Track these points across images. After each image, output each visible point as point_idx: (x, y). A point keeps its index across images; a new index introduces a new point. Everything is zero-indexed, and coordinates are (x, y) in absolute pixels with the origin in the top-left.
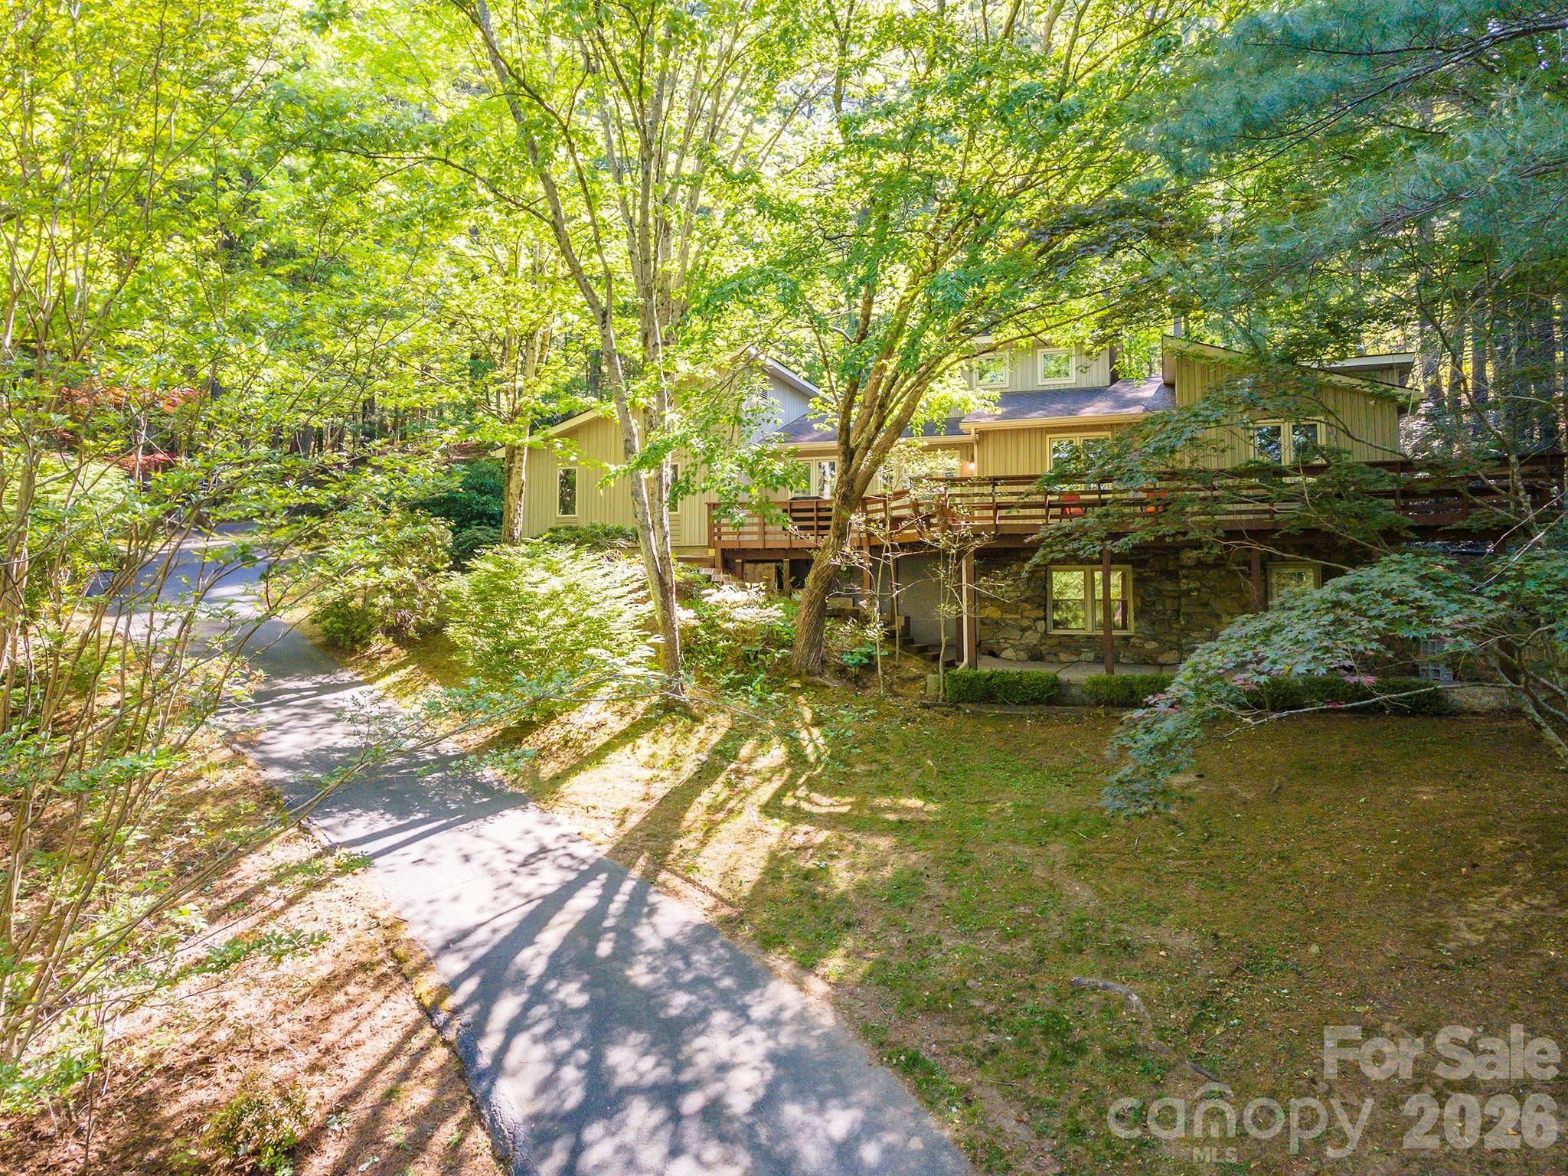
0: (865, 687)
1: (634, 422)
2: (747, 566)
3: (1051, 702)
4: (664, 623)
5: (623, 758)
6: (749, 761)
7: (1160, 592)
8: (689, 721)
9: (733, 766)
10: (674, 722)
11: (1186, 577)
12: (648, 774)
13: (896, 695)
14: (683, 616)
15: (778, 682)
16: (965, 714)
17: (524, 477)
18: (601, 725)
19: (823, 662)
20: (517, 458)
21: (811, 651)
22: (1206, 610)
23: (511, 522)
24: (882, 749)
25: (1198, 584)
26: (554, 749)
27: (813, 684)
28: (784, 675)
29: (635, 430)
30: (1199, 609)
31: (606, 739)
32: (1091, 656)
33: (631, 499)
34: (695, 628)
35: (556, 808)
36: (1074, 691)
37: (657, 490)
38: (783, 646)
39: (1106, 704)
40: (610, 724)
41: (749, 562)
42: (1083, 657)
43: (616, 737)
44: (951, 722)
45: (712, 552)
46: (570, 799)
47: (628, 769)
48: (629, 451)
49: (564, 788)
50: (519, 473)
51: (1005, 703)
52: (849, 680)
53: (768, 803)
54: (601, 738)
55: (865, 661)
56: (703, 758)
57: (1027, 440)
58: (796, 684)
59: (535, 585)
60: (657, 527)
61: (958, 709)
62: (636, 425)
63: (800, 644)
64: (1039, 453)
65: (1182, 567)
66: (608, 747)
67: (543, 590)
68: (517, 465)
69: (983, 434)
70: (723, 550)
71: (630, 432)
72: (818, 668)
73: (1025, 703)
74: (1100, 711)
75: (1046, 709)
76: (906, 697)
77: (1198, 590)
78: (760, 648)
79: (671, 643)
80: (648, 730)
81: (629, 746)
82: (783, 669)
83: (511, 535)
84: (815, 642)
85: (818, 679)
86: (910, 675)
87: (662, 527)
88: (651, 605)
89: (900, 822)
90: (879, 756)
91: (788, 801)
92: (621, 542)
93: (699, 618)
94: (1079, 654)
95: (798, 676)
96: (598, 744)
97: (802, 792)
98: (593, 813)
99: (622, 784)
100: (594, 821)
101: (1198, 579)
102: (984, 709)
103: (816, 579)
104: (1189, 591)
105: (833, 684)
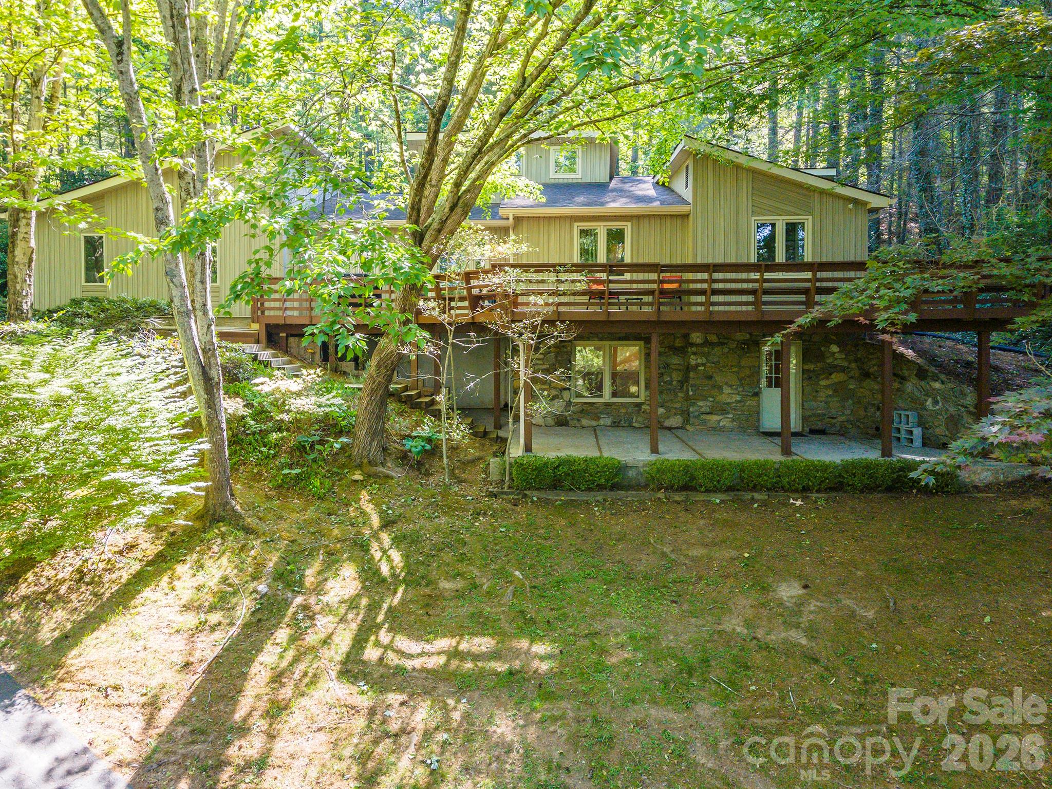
0: (428, 474)
1: (166, 187)
2: (291, 340)
3: (615, 487)
4: (210, 423)
5: (158, 595)
6: (318, 589)
7: (668, 365)
8: (241, 534)
9: (299, 600)
10: (223, 536)
11: (695, 354)
12: (191, 620)
13: (460, 481)
14: (231, 406)
15: (337, 474)
16: (532, 502)
17: (33, 243)
18: (131, 547)
19: (385, 449)
20: (23, 222)
21: (372, 440)
22: (710, 382)
23: (18, 294)
24: (462, 558)
25: (704, 361)
26: (63, 590)
27: (376, 475)
28: (343, 466)
29: (168, 197)
30: (705, 382)
31: (137, 567)
32: (609, 421)
33: (165, 281)
34: (243, 417)
35: (61, 695)
36: (631, 473)
37: (198, 269)
38: (340, 433)
39: (667, 489)
40: (144, 546)
41: (293, 335)
42: (602, 422)
43: (150, 563)
44: (522, 514)
45: (255, 327)
46: (81, 676)
47: (164, 612)
48: (161, 222)
49: (74, 659)
50: (26, 240)
51: (571, 490)
52: (411, 467)
53: (348, 655)
54: (128, 568)
55: (428, 447)
56: (262, 588)
57: (558, 226)
58: (358, 476)
59: (30, 388)
60: (199, 314)
61: (525, 496)
62: (169, 190)
63: (362, 433)
64: (567, 238)
65: (692, 345)
66: (140, 580)
67: (44, 394)
68: (23, 229)
69: (518, 220)
70: (267, 325)
71: (163, 200)
72: (380, 457)
73: (589, 489)
74: (661, 495)
75: (610, 495)
76: (471, 483)
77: (704, 365)
78: (317, 438)
79: (217, 446)
80: (191, 550)
81: (165, 579)
82: (342, 460)
83: (19, 309)
84: (378, 432)
85: (381, 469)
86: (469, 457)
87: (205, 313)
88: (191, 401)
89: (511, 673)
90: (462, 568)
91: (371, 654)
92: (156, 322)
93: (249, 405)
94: (598, 419)
95: (360, 466)
96: (125, 576)
97: (384, 637)
98: (114, 697)
99: (156, 641)
100: (115, 712)
101: (703, 354)
102: (551, 495)
103: (379, 366)
104: (697, 365)
105: (396, 472)
